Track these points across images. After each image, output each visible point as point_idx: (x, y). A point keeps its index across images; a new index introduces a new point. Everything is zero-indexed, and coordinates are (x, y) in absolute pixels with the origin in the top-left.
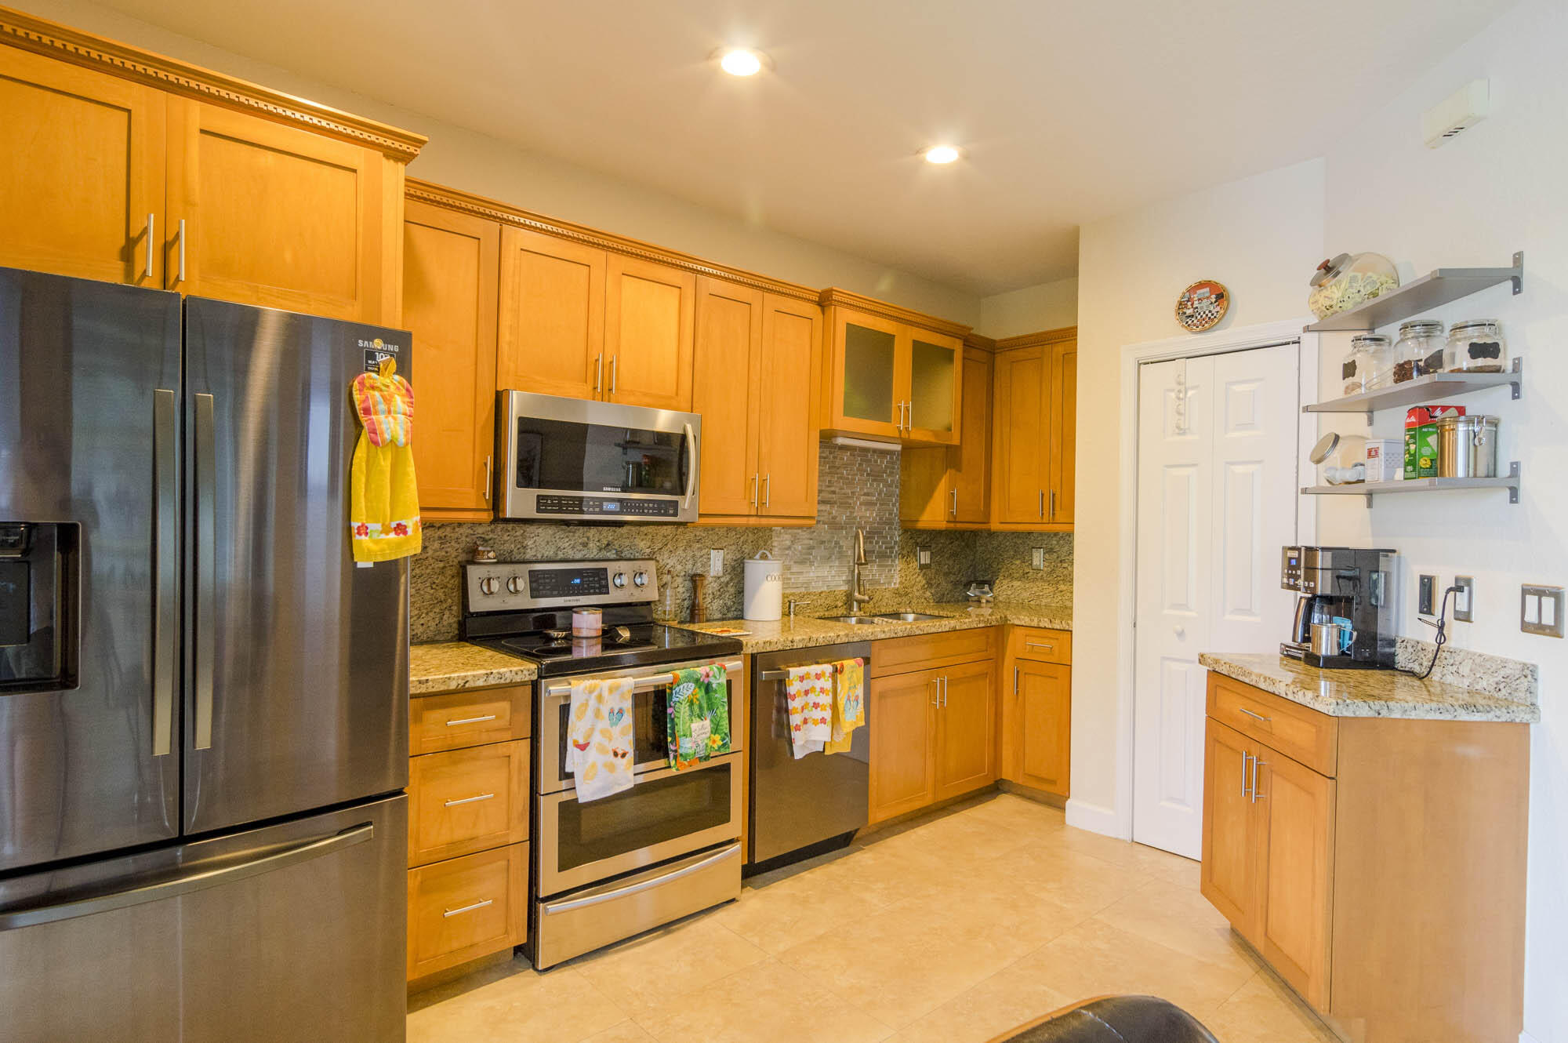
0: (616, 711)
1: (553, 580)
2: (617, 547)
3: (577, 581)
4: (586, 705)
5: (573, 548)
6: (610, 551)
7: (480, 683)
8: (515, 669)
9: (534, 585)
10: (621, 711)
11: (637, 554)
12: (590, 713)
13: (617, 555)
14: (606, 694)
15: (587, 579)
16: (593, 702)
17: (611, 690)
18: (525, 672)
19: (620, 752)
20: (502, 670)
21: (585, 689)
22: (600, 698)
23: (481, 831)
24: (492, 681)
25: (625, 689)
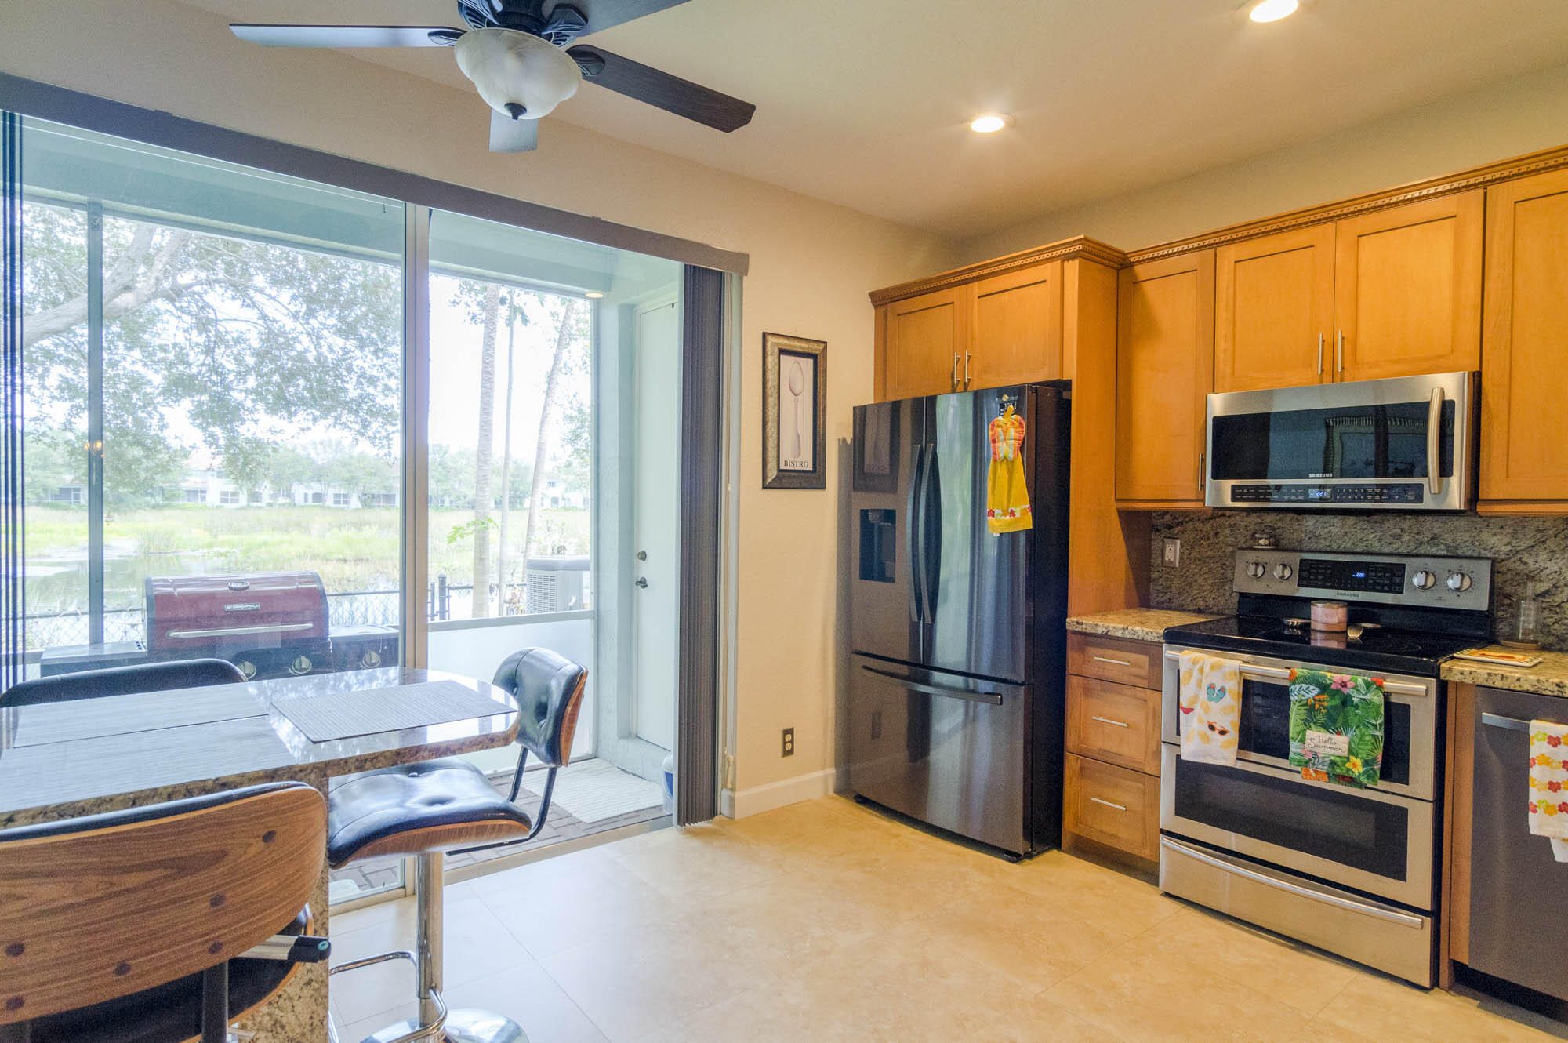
0: (1217, 688)
1: (1329, 572)
2: (1449, 541)
3: (1361, 575)
4: (1190, 674)
5: (1380, 540)
6: (1438, 545)
7: (1119, 634)
8: (1147, 630)
9: (1305, 574)
10: (1223, 690)
11: (1483, 552)
12: (1193, 681)
13: (1448, 551)
14: (1207, 669)
15: (1373, 574)
16: (1196, 673)
17: (1213, 667)
18: (1155, 634)
19: (1218, 727)
20: (1137, 628)
21: (1189, 660)
22: (1201, 670)
23: (1125, 750)
24: (1128, 635)
25: (1227, 670)
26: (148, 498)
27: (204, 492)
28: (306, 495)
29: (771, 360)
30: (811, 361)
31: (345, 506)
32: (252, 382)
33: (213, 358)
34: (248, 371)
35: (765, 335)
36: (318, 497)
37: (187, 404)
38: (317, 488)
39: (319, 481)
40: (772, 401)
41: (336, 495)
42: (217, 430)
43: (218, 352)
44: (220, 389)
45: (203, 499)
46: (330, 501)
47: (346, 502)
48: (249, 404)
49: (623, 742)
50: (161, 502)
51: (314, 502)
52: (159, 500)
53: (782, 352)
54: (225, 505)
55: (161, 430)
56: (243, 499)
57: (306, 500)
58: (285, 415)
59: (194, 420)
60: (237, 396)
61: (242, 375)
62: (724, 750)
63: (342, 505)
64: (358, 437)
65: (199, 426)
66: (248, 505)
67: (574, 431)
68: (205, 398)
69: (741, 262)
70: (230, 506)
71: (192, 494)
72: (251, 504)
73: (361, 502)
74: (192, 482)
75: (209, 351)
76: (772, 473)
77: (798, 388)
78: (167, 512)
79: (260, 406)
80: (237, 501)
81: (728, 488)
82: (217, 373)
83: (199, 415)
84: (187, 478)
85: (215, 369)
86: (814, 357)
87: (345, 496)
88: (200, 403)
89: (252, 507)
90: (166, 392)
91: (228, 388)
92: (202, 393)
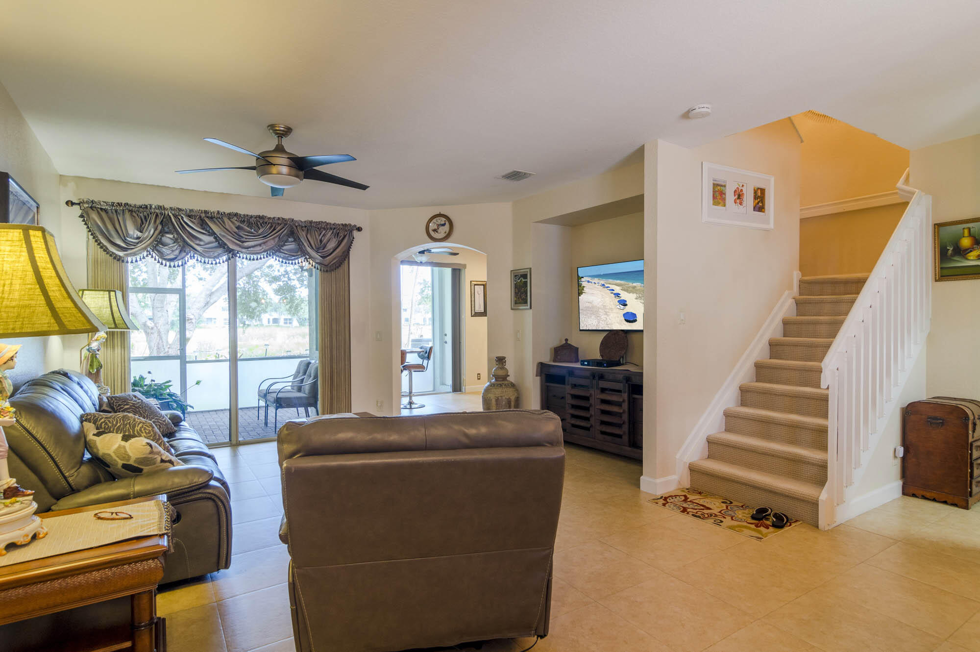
28: (269, 319)
29: (473, 287)
30: (483, 286)
31: (290, 325)
35: (471, 281)
36: (276, 321)
38: (275, 315)
39: (276, 311)
40: (473, 297)
41: (286, 319)
46: (282, 322)
47: (290, 323)
49: (442, 386)
51: (273, 323)
53: (475, 285)
57: (269, 323)
62: (463, 377)
63: (288, 325)
67: (422, 289)
69: (465, 266)
73: (299, 323)
76: (473, 313)
77: (479, 293)
81: (463, 317)
86: (484, 285)
87: (290, 319)
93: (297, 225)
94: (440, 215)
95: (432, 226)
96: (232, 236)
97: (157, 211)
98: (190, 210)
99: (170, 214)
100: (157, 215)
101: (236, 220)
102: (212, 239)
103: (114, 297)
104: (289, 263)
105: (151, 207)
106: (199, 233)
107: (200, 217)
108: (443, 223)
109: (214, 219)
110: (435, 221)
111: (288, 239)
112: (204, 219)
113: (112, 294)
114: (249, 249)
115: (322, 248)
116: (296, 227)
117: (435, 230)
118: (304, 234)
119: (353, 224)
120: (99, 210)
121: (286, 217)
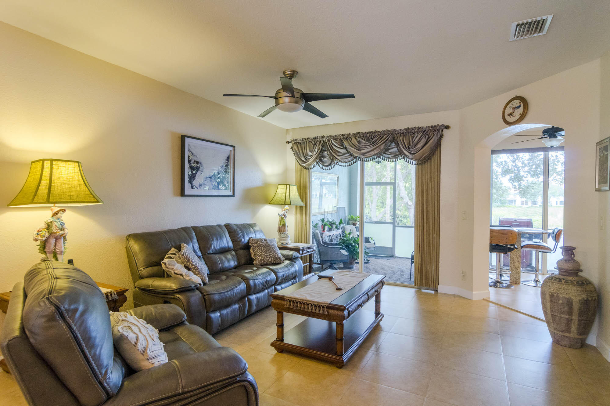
26: (496, 204)
27: (515, 201)
32: (526, 169)
33: (515, 163)
34: (525, 166)
37: (508, 177)
42: (516, 184)
43: (517, 161)
44: (517, 172)
45: (515, 204)
48: (525, 176)
50: (500, 205)
52: (499, 204)
54: (522, 206)
55: (501, 185)
56: (530, 204)
58: (537, 178)
59: (509, 181)
60: (522, 173)
61: (524, 167)
64: (561, 183)
65: (511, 183)
66: (532, 206)
68: (513, 175)
70: (524, 206)
71: (511, 202)
72: (533, 206)
74: (511, 197)
75: (514, 162)
78: (502, 208)
79: (529, 175)
80: (527, 204)
82: (516, 167)
83: (512, 180)
84: (509, 196)
85: (516, 166)
88: (511, 176)
89: (533, 207)
90: (502, 175)
91: (519, 171)
92: (512, 173)
93: (397, 133)
94: (517, 98)
95: (509, 110)
96: (355, 148)
97: (320, 139)
98: (335, 136)
99: (326, 140)
100: (320, 142)
101: (359, 137)
102: (345, 151)
103: (289, 188)
104: (391, 161)
105: (318, 137)
106: (340, 149)
107: (340, 138)
108: (518, 105)
109: (348, 139)
110: (511, 106)
111: (390, 144)
112: (342, 139)
113: (288, 186)
114: (366, 154)
115: (414, 147)
116: (397, 134)
117: (511, 115)
118: (401, 138)
119: (440, 124)
120: (297, 143)
121: (390, 128)
